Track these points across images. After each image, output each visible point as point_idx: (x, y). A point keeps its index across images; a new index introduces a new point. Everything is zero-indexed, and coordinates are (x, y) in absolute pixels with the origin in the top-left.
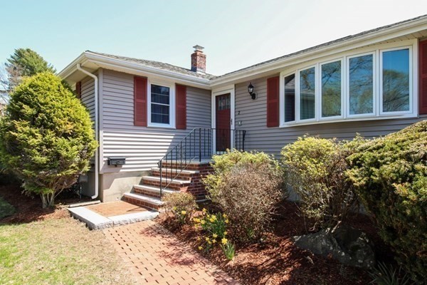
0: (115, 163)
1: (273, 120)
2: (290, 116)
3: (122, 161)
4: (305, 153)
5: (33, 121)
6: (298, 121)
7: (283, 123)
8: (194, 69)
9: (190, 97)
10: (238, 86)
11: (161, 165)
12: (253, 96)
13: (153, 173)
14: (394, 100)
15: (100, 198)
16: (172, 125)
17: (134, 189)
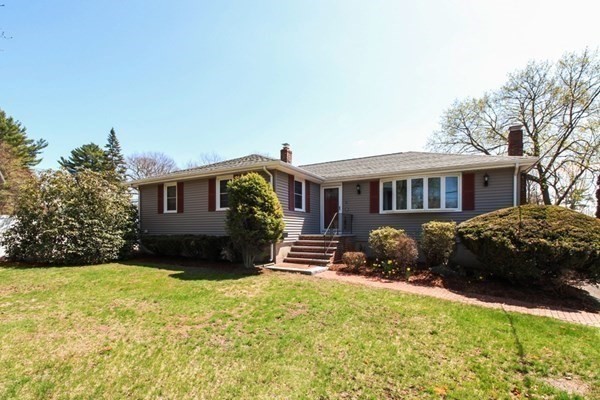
1: (374, 208)
2: (388, 206)
3: (287, 235)
5: (263, 207)
6: (395, 210)
7: (381, 211)
8: (284, 160)
9: (312, 187)
10: (345, 184)
11: (301, 238)
12: (359, 192)
13: (296, 244)
15: (274, 261)
16: (303, 209)
17: (289, 255)
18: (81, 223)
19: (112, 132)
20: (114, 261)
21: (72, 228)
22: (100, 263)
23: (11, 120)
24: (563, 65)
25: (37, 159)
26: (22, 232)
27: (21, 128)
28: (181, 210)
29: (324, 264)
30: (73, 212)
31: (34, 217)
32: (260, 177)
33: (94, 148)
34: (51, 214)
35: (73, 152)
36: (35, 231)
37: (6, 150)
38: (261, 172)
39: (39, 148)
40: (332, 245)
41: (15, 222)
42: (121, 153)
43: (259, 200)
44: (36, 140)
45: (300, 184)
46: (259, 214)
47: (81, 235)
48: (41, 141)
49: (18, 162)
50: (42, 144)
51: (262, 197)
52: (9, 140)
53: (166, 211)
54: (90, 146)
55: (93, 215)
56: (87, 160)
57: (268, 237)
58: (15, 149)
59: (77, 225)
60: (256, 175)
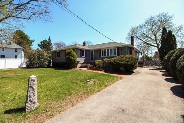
0: (78, 62)
1: (100, 56)
2: (103, 55)
3: (79, 62)
4: (106, 60)
5: (72, 56)
6: (104, 56)
7: (102, 56)
8: (84, 45)
9: (87, 52)
10: (95, 50)
11: (84, 62)
12: (97, 52)
13: (82, 64)
14: (115, 54)
15: (76, 67)
16: (85, 56)
17: (80, 66)
18: (40, 60)
19: (49, 37)
20: (46, 67)
21: (38, 61)
22: (43, 68)
23: (26, 35)
24: (159, 17)
25: (32, 44)
26: (29, 62)
27: (29, 37)
28: (60, 57)
29: (86, 68)
30: (39, 58)
31: (31, 59)
32: (72, 50)
33: (46, 41)
34: (34, 58)
35: (41, 42)
36: (31, 61)
37: (25, 43)
38: (73, 49)
39: (33, 42)
40: (89, 64)
41: (28, 60)
42: (51, 43)
43: (71, 55)
44: (32, 40)
45: (84, 51)
46: (71, 57)
47: (40, 62)
48: (33, 40)
49: (28, 45)
50: (33, 41)
51: (72, 54)
52: (26, 40)
53: (57, 57)
54: (45, 40)
55: (42, 58)
56: (44, 44)
57: (73, 62)
58: (27, 42)
59: (39, 60)
60: (71, 50)
